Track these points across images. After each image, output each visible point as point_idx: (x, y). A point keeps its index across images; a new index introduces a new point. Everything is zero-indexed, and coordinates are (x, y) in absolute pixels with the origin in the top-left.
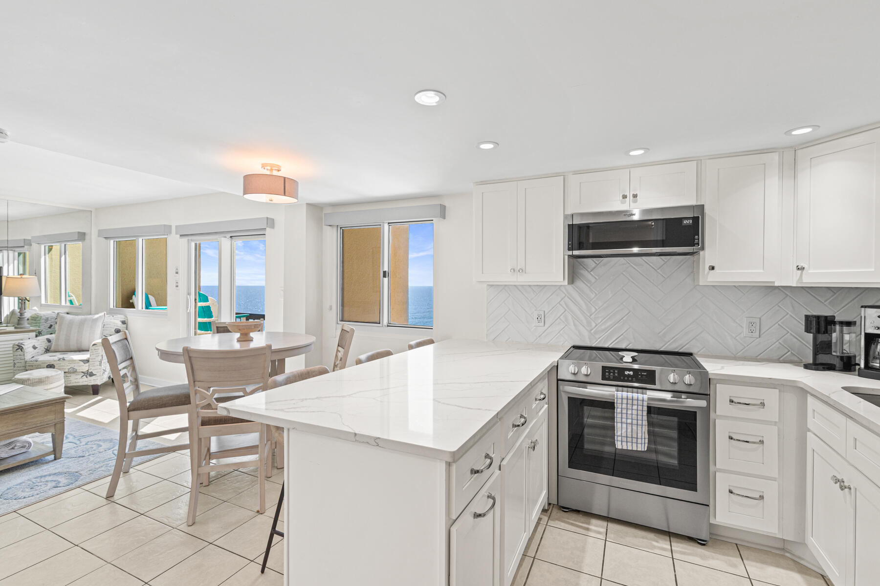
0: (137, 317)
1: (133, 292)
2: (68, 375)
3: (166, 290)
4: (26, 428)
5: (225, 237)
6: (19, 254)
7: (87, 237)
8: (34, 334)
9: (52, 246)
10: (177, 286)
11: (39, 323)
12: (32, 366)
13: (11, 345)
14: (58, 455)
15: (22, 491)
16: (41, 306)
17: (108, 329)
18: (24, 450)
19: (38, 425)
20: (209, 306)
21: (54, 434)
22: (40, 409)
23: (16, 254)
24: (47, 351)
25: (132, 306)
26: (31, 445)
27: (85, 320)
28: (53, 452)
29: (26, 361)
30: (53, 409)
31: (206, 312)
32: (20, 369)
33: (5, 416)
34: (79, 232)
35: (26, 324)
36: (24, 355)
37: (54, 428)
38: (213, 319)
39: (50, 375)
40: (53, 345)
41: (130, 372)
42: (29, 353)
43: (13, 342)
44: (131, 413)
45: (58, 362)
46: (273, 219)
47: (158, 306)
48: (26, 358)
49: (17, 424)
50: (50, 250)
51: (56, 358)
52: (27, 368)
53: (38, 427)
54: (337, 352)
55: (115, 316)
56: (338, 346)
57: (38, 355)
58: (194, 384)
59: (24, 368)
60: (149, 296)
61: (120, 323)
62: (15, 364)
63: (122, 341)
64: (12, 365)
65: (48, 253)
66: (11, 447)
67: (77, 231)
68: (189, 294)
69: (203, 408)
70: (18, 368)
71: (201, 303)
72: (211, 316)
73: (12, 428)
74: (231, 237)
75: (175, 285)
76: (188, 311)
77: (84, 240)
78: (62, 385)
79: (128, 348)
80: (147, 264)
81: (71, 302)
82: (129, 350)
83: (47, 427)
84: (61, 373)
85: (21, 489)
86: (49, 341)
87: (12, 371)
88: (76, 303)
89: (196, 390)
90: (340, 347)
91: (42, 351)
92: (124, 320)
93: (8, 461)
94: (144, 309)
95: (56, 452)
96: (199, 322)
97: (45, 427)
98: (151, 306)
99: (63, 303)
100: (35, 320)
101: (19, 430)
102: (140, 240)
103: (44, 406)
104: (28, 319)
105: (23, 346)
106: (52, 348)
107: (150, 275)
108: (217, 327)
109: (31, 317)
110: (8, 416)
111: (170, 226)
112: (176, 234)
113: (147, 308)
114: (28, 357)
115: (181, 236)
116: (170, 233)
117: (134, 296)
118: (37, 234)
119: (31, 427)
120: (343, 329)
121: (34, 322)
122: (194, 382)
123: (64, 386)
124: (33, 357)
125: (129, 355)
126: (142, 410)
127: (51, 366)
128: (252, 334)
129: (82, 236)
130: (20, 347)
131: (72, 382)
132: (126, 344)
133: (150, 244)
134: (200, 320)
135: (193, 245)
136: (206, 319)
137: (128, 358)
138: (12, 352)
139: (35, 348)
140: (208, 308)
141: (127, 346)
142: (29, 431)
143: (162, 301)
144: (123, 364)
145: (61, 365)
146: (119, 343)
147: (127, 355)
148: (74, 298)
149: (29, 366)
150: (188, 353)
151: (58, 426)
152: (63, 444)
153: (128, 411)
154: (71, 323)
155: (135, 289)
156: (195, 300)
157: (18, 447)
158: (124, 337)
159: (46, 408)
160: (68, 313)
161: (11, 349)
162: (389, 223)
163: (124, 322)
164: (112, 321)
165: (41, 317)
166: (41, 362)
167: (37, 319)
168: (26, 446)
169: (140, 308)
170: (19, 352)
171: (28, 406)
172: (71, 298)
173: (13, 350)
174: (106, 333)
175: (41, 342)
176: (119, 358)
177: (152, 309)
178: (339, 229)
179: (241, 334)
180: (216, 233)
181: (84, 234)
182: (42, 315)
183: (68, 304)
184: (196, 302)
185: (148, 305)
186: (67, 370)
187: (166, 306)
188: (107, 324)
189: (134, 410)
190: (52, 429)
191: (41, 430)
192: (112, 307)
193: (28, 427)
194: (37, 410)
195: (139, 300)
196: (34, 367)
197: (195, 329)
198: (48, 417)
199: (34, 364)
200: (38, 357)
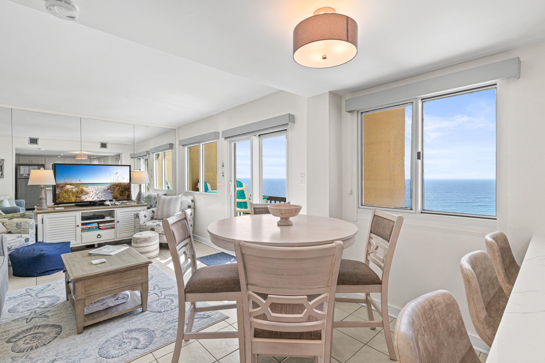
0: (201, 197)
1: (198, 182)
2: (162, 236)
3: (216, 180)
4: (122, 286)
5: (255, 136)
6: (145, 160)
7: (174, 146)
8: (146, 207)
9: (159, 154)
10: (223, 176)
11: (151, 200)
12: (143, 228)
13: (133, 215)
14: (144, 309)
15: (113, 348)
16: (154, 190)
17: (184, 205)
18: (124, 301)
19: (130, 284)
20: (243, 190)
21: (141, 291)
22: (131, 272)
23: (144, 160)
24: (152, 218)
25: (197, 190)
26: (129, 297)
27: (171, 199)
28: (141, 306)
29: (140, 225)
30: (140, 272)
31: (241, 194)
32: (138, 230)
33: (108, 277)
34: (170, 143)
35: (143, 202)
36: (139, 221)
37: (141, 287)
38: (246, 200)
39: (151, 236)
40: (155, 215)
41: (189, 250)
42: (142, 220)
43: (134, 212)
44: (188, 295)
45: (156, 227)
46: (294, 115)
47: (212, 190)
48: (140, 223)
49: (116, 283)
50: (158, 155)
51: (155, 224)
52: (141, 229)
53: (130, 285)
54: (369, 239)
55: (188, 197)
56: (371, 232)
57: (147, 221)
58: (247, 288)
59: (139, 230)
60: (207, 183)
61: (191, 201)
62: (135, 227)
63: (182, 221)
64: (134, 226)
65: (157, 159)
66: (116, 298)
67: (169, 143)
68: (231, 181)
69: (257, 317)
70: (137, 230)
71: (238, 188)
72: (244, 198)
73: (113, 286)
74: (259, 135)
75: (222, 175)
76: (231, 194)
77: (173, 148)
78: (158, 243)
79: (186, 227)
80: (206, 162)
81: (168, 187)
82: (187, 230)
83: (136, 286)
84: (157, 234)
85: (112, 347)
86: (153, 212)
87: (134, 231)
88: (171, 188)
89: (249, 294)
90: (373, 233)
91: (149, 218)
92: (192, 199)
93: (113, 310)
94: (204, 192)
95: (143, 305)
96: (237, 202)
97: (135, 286)
98: (208, 190)
99: (164, 189)
100: (149, 198)
101: (118, 287)
102: (201, 145)
103: (134, 269)
104: (145, 198)
105: (139, 215)
106: (155, 217)
107: (207, 170)
108: (254, 208)
109: (147, 196)
110: (110, 276)
111: (219, 133)
112: (222, 137)
113: (206, 191)
114: (142, 222)
115: (225, 138)
116: (219, 138)
117: (199, 183)
118: (152, 147)
119: (126, 285)
120: (375, 215)
121: (148, 199)
122: (247, 285)
123: (159, 243)
124: (144, 222)
125: (188, 233)
126: (196, 293)
127: (152, 229)
128: (291, 219)
129: (171, 146)
130: (137, 216)
131: (164, 240)
132: (185, 224)
133: (207, 147)
134: (238, 200)
135: (233, 144)
136: (241, 200)
137: (187, 237)
138: (133, 219)
139: (145, 216)
140: (243, 191)
141: (186, 225)
142: (125, 289)
143: (214, 188)
144: (181, 243)
145: (158, 229)
146: (180, 223)
147: (185, 234)
148: (169, 185)
149: (142, 228)
150: (241, 249)
151: (144, 285)
152: (147, 300)
153: (185, 293)
154: (164, 201)
155: (199, 179)
156: (235, 185)
157: (120, 298)
158: (184, 217)
159: (136, 270)
160: (165, 195)
161: (133, 216)
162: (422, 99)
163: (193, 201)
164: (187, 200)
165: (152, 196)
166: (148, 226)
167: (150, 198)
168: (125, 297)
169: (201, 191)
170: (137, 219)
171: (124, 268)
172: (168, 185)
173: (134, 217)
174: (183, 208)
175: (148, 213)
176: (178, 238)
177: (209, 192)
178: (360, 114)
179: (281, 218)
180: (249, 133)
181: (172, 144)
182: (152, 195)
183: (167, 188)
184: (235, 187)
185: (206, 190)
186: (161, 233)
187: (216, 190)
188: (184, 202)
189: (190, 292)
190: (140, 288)
191: (132, 288)
192: (186, 190)
193: (124, 286)
194: (129, 272)
195: (201, 186)
196: (144, 229)
197: (235, 206)
198: (137, 278)
199: (144, 227)
200: (147, 223)
